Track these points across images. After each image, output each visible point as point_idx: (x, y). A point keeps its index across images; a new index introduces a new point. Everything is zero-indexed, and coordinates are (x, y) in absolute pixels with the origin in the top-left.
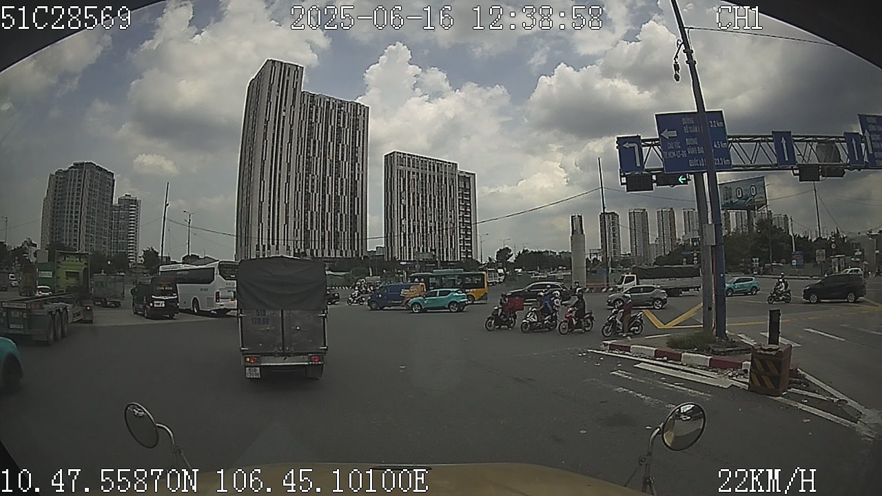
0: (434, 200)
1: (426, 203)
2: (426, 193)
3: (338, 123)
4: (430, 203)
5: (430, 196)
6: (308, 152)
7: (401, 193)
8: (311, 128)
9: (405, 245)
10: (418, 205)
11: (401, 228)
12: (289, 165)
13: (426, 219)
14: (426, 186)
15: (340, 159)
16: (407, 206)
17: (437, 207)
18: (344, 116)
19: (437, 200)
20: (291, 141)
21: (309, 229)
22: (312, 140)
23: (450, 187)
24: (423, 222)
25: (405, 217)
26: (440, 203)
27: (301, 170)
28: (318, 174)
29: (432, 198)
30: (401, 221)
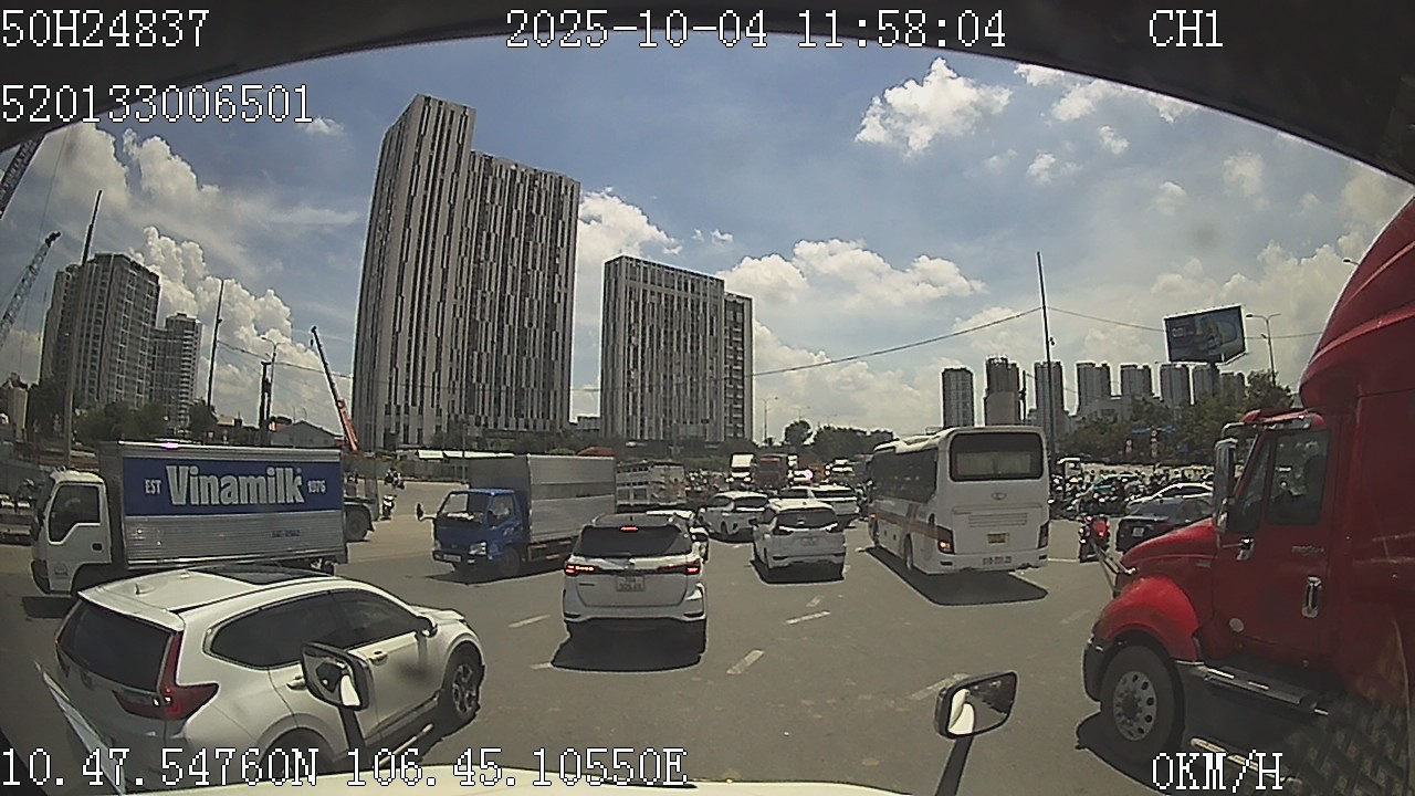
0: (686, 340)
1: (672, 344)
2: (671, 329)
3: (529, 207)
4: (678, 344)
5: (679, 333)
6: (478, 252)
7: (630, 326)
8: (483, 212)
9: (634, 413)
10: (659, 346)
11: (629, 385)
12: (445, 273)
13: (671, 372)
14: (672, 316)
15: (530, 267)
16: (640, 348)
17: (689, 351)
18: (539, 195)
19: (689, 340)
20: (449, 232)
21: (474, 380)
22: (485, 233)
23: (712, 320)
24: (665, 377)
25: (635, 366)
26: (695, 345)
27: (464, 281)
28: (493, 290)
29: (682, 336)
30: (629, 373)
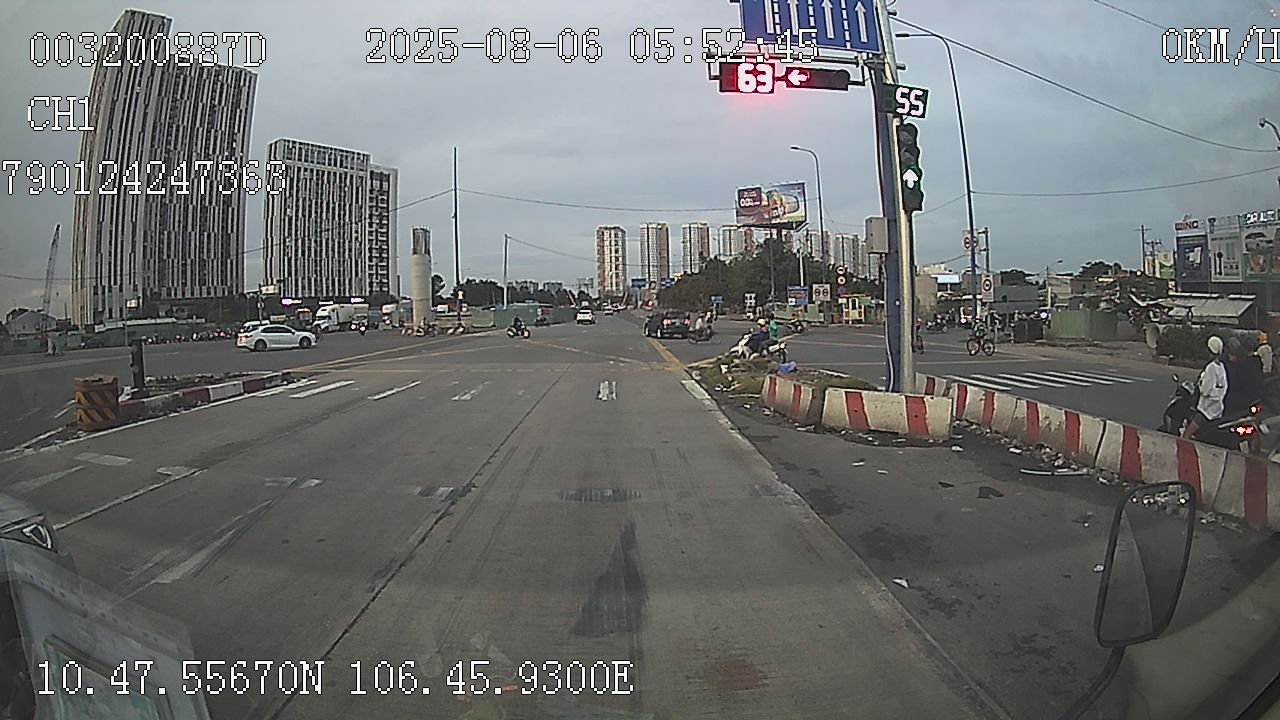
0: (334, 209)
1: (322, 212)
2: (321, 199)
3: (213, 99)
4: (328, 212)
5: (328, 204)
6: (168, 143)
7: (286, 200)
8: (175, 106)
9: (290, 274)
10: (310, 216)
11: (284, 250)
13: (321, 237)
14: (322, 189)
16: (294, 218)
17: (337, 218)
18: (222, 88)
19: (337, 208)
21: (165, 257)
22: (174, 126)
23: (357, 189)
24: (316, 241)
25: (290, 234)
26: (342, 213)
29: (331, 205)
30: (285, 240)
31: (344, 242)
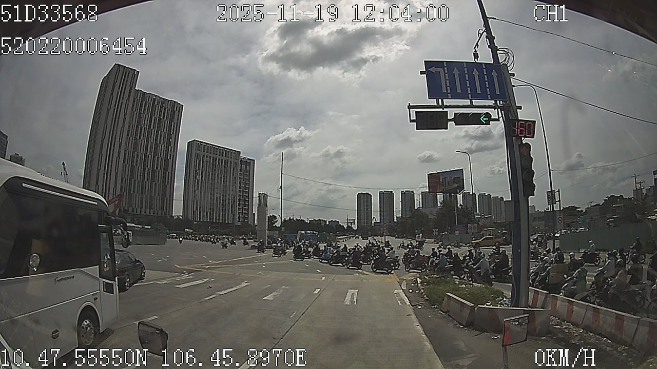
0: (221, 178)
1: (214, 180)
2: (215, 172)
3: (160, 115)
4: (218, 179)
5: (218, 174)
6: (136, 135)
7: (196, 171)
8: (140, 117)
9: (197, 209)
10: (208, 180)
11: (194, 196)
12: (120, 144)
13: (214, 191)
14: (215, 167)
15: (158, 143)
16: (200, 180)
17: (222, 182)
18: (165, 110)
19: (223, 178)
20: (123, 126)
21: (132, 192)
22: (140, 127)
23: (233, 169)
24: (211, 194)
25: (198, 189)
26: (225, 180)
27: (130, 148)
28: (142, 152)
29: (220, 176)
30: (195, 191)
31: (226, 196)
